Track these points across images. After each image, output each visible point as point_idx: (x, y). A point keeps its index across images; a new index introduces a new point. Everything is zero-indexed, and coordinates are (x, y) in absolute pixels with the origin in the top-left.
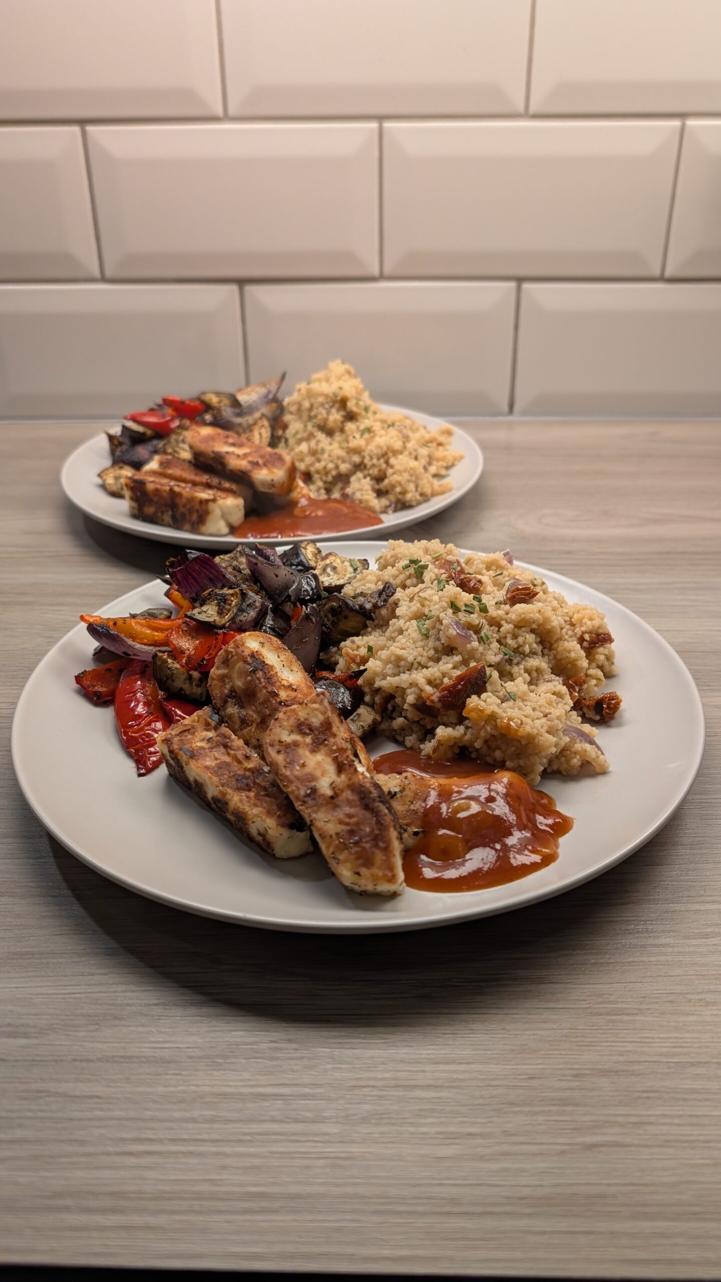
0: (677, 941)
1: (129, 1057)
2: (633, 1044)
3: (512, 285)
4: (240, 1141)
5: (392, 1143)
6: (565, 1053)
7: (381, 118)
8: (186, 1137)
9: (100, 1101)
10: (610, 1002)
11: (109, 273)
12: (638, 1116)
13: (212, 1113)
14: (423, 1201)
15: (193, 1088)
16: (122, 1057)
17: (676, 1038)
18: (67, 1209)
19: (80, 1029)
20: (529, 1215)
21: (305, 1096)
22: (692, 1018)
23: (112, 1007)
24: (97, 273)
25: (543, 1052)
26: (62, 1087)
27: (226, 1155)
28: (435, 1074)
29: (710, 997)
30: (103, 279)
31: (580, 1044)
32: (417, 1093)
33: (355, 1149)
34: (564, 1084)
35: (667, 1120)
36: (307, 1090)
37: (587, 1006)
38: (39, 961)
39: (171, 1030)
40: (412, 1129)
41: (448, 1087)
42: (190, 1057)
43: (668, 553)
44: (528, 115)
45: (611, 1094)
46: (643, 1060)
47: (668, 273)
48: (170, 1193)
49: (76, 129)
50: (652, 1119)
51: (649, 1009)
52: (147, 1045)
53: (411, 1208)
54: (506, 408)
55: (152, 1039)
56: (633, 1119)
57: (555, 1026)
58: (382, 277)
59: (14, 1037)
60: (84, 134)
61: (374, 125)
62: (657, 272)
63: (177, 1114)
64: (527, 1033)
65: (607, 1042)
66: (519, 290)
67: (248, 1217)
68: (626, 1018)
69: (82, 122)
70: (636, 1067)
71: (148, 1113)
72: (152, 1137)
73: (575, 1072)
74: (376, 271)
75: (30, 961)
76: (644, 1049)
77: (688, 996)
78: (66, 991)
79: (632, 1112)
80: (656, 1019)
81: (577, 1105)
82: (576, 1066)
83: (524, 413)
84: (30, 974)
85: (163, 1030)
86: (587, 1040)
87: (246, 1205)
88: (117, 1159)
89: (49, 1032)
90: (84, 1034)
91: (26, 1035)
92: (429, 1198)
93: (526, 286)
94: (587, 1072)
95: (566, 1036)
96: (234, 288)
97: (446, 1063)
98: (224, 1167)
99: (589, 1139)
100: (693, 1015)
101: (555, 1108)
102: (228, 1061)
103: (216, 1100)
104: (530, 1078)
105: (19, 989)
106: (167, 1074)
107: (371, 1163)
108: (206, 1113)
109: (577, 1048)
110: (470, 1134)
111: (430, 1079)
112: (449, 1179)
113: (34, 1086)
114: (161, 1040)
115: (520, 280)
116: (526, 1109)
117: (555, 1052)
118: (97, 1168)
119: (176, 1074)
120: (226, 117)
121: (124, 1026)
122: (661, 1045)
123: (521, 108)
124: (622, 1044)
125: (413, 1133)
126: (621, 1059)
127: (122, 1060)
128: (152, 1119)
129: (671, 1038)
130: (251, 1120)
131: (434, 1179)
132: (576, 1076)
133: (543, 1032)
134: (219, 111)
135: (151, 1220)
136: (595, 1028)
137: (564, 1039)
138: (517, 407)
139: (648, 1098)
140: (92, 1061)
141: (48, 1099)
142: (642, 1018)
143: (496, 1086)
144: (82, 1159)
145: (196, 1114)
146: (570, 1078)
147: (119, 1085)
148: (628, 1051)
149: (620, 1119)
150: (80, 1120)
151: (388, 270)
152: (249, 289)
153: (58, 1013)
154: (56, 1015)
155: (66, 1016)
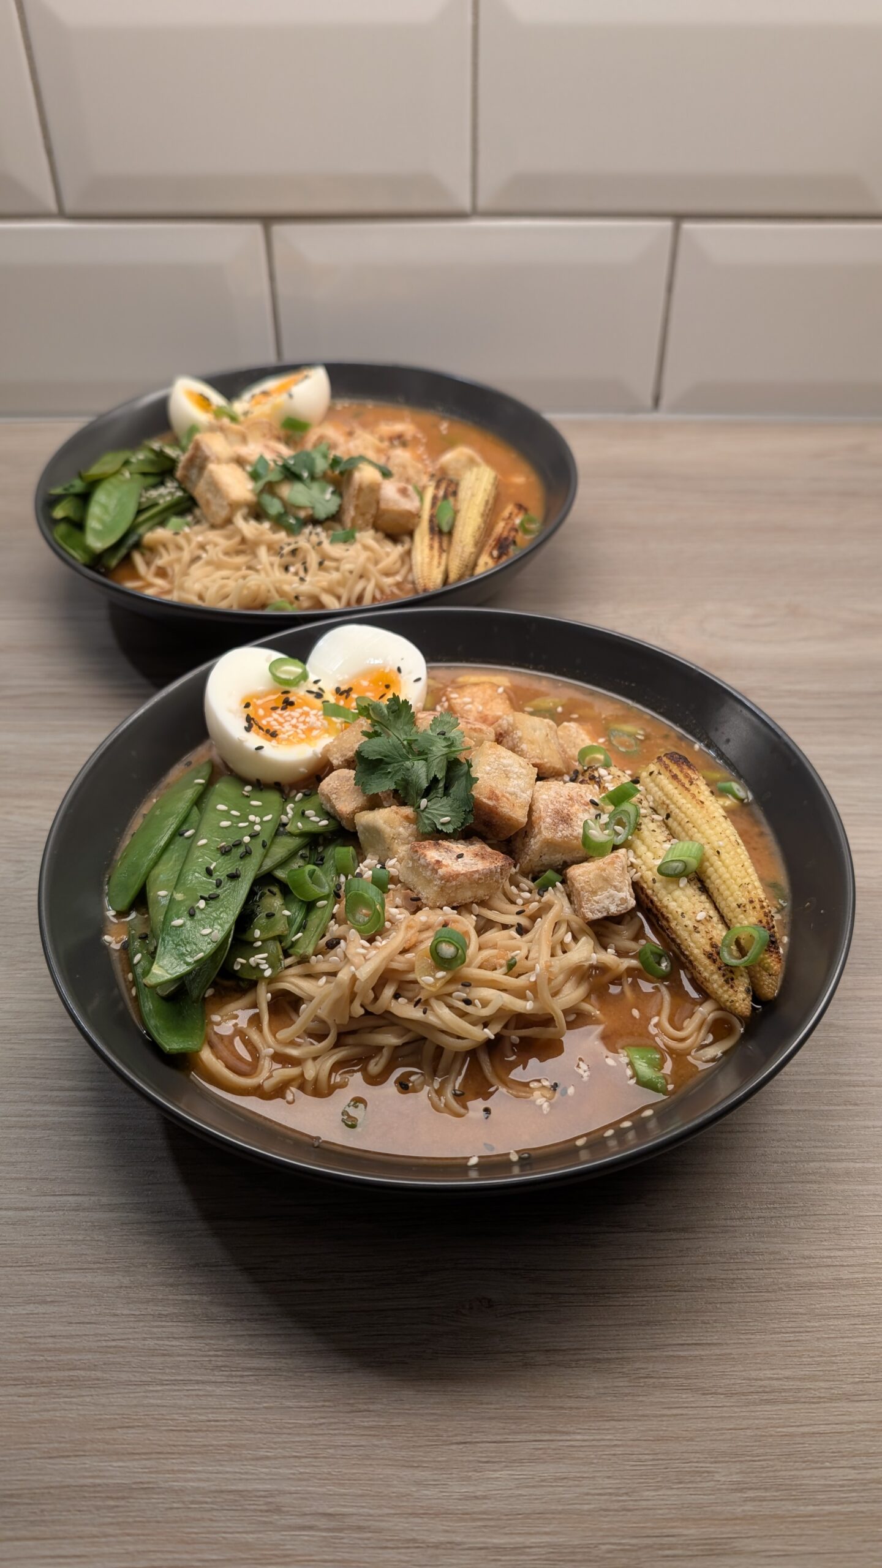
3: (667, 224)
11: (70, 204)
24: (53, 206)
54: (649, 402)
58: (474, 213)
66: (677, 230)
74: (465, 203)
83: (675, 409)
93: (688, 226)
96: (257, 228)
115: (679, 217)
138: (665, 402)
151: (483, 203)
152: (280, 230)
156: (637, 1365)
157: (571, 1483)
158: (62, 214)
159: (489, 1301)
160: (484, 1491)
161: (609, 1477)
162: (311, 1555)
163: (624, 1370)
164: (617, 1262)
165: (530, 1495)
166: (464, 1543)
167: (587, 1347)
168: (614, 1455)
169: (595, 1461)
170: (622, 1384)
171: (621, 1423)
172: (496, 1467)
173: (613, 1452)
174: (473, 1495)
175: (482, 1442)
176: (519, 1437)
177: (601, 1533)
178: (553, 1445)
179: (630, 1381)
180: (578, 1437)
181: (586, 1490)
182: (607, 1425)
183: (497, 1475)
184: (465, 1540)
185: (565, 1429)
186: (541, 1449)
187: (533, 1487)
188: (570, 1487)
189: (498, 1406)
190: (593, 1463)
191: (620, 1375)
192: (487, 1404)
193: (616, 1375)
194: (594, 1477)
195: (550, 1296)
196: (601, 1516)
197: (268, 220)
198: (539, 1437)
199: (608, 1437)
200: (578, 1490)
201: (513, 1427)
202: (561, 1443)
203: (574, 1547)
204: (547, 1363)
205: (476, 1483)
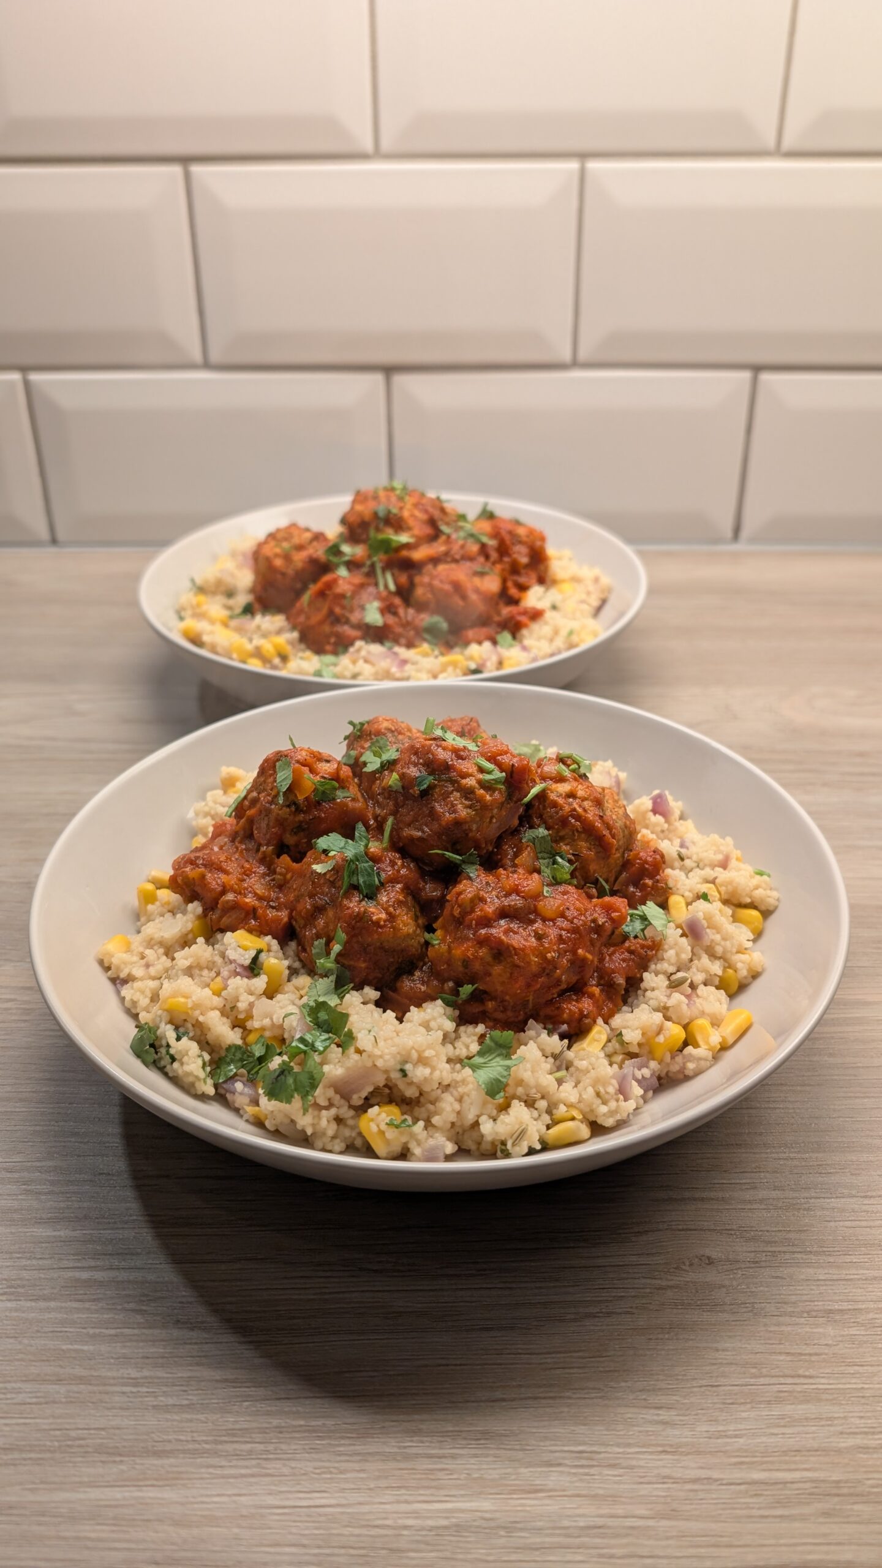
3: (746, 375)
7: (583, 156)
11: (215, 356)
24: (198, 357)
30: (207, 365)
44: (780, 152)
49: (176, 170)
54: (729, 533)
58: (575, 364)
60: (188, 177)
61: (573, 165)
66: (755, 382)
69: (185, 160)
74: (566, 355)
78: (311, 1503)
83: (753, 540)
93: (765, 377)
96: (379, 378)
115: (757, 369)
120: (378, 154)
123: (771, 142)
134: (368, 145)
138: (745, 533)
151: (583, 355)
152: (398, 379)
153: (305, 1542)
154: (304, 1546)
155: (319, 1547)
156: (871, 1316)
157: (823, 1423)
159: (709, 1258)
160: (735, 1430)
161: (861, 1417)
162: (564, 1490)
163: (858, 1320)
164: (832, 1224)
165: (783, 1434)
166: (722, 1479)
167: (816, 1299)
168: (863, 1397)
169: (843, 1402)
170: (858, 1333)
171: (865, 1368)
172: (742, 1408)
173: (861, 1395)
174: (723, 1434)
175: (725, 1385)
176: (762, 1380)
177: (864, 1469)
178: (798, 1388)
179: (866, 1330)
180: (823, 1381)
181: (840, 1428)
182: (851, 1370)
183: (744, 1415)
184: (721, 1476)
185: (807, 1373)
186: (785, 1391)
187: (785, 1426)
188: (823, 1426)
189: (734, 1353)
190: (842, 1404)
191: (855, 1324)
192: (723, 1350)
193: (852, 1325)
194: (845, 1418)
195: (770, 1254)
196: (860, 1453)
197: (389, 370)
198: (782, 1380)
199: (853, 1381)
200: (832, 1429)
201: (753, 1371)
202: (806, 1386)
203: (838, 1482)
204: (778, 1314)
205: (724, 1423)
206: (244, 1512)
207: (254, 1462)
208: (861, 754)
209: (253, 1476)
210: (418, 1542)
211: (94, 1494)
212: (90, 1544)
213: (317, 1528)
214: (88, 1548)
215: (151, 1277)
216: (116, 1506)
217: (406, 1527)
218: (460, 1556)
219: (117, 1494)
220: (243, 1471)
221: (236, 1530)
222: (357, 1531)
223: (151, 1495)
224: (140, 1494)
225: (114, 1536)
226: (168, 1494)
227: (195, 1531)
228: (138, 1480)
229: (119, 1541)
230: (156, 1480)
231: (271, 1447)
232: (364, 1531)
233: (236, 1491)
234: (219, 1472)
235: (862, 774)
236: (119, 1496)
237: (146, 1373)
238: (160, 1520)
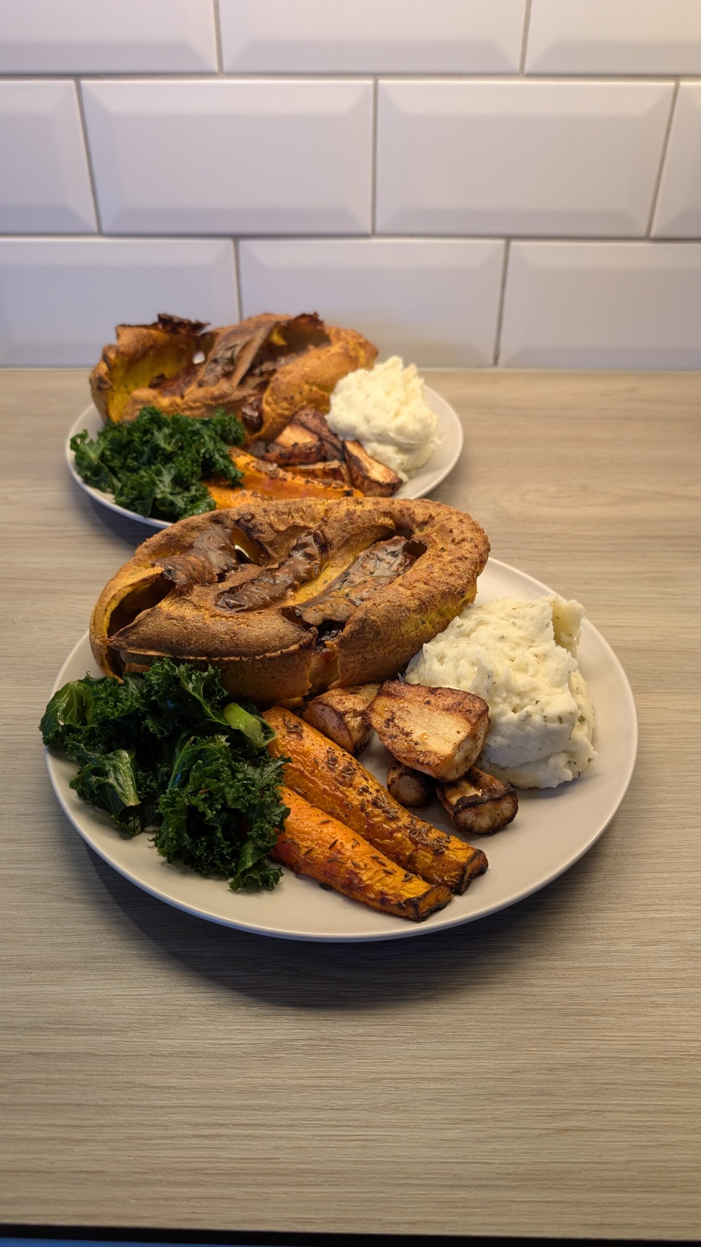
0: (635, 948)
1: (194, 1053)
2: (597, 1042)
3: (502, 242)
4: (288, 1126)
5: (408, 1127)
6: (542, 1049)
7: (376, 75)
8: (246, 1122)
9: (176, 1091)
10: (579, 1004)
11: (106, 227)
12: (598, 1104)
13: (265, 1102)
14: (434, 1176)
15: (249, 1079)
16: (189, 1053)
17: (631, 1036)
18: (160, 1182)
19: (153, 1028)
20: (515, 1188)
21: (337, 1087)
22: (644, 1019)
23: (177, 1007)
24: (95, 228)
25: (525, 1049)
26: (144, 1079)
27: (281, 1138)
28: (440, 1068)
29: (658, 1000)
31: (555, 1041)
32: (426, 1085)
33: (378, 1132)
34: (542, 1077)
35: (622, 1108)
36: (338, 1082)
37: (561, 1007)
38: (112, 965)
39: (227, 1028)
40: (423, 1116)
41: (450, 1079)
42: (245, 1053)
43: (640, 537)
44: (523, 74)
45: (579, 1086)
46: (604, 1055)
47: (654, 233)
48: (238, 1170)
49: (71, 83)
50: (610, 1108)
51: (610, 1010)
52: (209, 1041)
53: (424, 1182)
54: (491, 360)
55: (211, 1036)
56: (595, 1107)
57: (535, 1026)
58: (374, 234)
59: (100, 1035)
60: (79, 88)
61: (369, 82)
62: (642, 232)
63: (238, 1102)
64: (513, 1031)
65: (576, 1040)
66: (507, 248)
67: (299, 1189)
68: (591, 1018)
69: (77, 76)
70: (598, 1063)
71: (214, 1101)
72: (221, 1122)
73: (551, 1066)
74: (368, 228)
75: (104, 964)
76: (605, 1047)
77: (642, 999)
78: (138, 993)
79: (595, 1102)
80: (615, 1019)
81: (551, 1095)
82: (551, 1062)
83: (508, 366)
84: (107, 977)
85: (220, 1028)
86: (560, 1037)
87: (297, 1179)
88: (194, 1141)
89: (128, 1030)
90: (156, 1032)
91: (109, 1032)
92: (438, 1174)
93: (514, 244)
94: (560, 1066)
95: (544, 1035)
96: (229, 243)
97: (448, 1059)
98: (277, 1148)
99: (562, 1124)
100: (646, 1015)
101: (535, 1098)
102: (275, 1055)
103: (267, 1090)
104: (514, 1072)
105: (99, 991)
106: (226, 1068)
107: (392, 1145)
108: (260, 1102)
109: (552, 1045)
110: (468, 1120)
111: (437, 1072)
112: (453, 1158)
113: (122, 1078)
114: (220, 1037)
115: (509, 238)
116: (512, 1099)
117: (535, 1049)
118: (179, 1149)
119: (234, 1068)
120: (222, 73)
121: (188, 1024)
122: (619, 1043)
123: (517, 68)
124: (587, 1042)
125: (423, 1119)
126: (587, 1054)
127: (189, 1055)
128: (219, 1107)
129: (627, 1036)
130: (298, 1108)
131: (442, 1158)
132: (551, 1070)
133: (524, 1032)
134: (215, 66)
135: (225, 1192)
136: (567, 1027)
137: (541, 1037)
138: (501, 361)
139: (607, 1089)
140: (165, 1056)
141: (133, 1089)
142: (604, 1018)
143: (488, 1078)
144: (167, 1142)
145: (253, 1102)
146: (546, 1072)
147: (189, 1077)
148: (592, 1048)
149: (585, 1107)
150: (161, 1107)
151: (380, 228)
152: (244, 244)
153: (133, 1013)
154: (132, 1015)
155: (141, 1015)
158: (100, 233)
197: (236, 238)
206: (100, 997)
207: (107, 973)
208: (550, 536)
209: (106, 979)
210: (196, 1012)
211: (15, 989)
212: (12, 1014)
213: (141, 1006)
214: (10, 1016)
215: (49, 874)
216: (28, 995)
217: (190, 1005)
218: (218, 1020)
219: (29, 989)
220: (101, 977)
221: (95, 1007)
222: (162, 1007)
223: (47, 989)
224: (42, 989)
225: (26, 1010)
226: (58, 989)
227: (72, 1008)
228: (40, 982)
229: (29, 1012)
230: (51, 982)
231: (117, 965)
232: (167, 1007)
233: (96, 987)
234: (87, 977)
235: (547, 550)
236: (30, 990)
237: (46, 926)
238: (53, 1003)
